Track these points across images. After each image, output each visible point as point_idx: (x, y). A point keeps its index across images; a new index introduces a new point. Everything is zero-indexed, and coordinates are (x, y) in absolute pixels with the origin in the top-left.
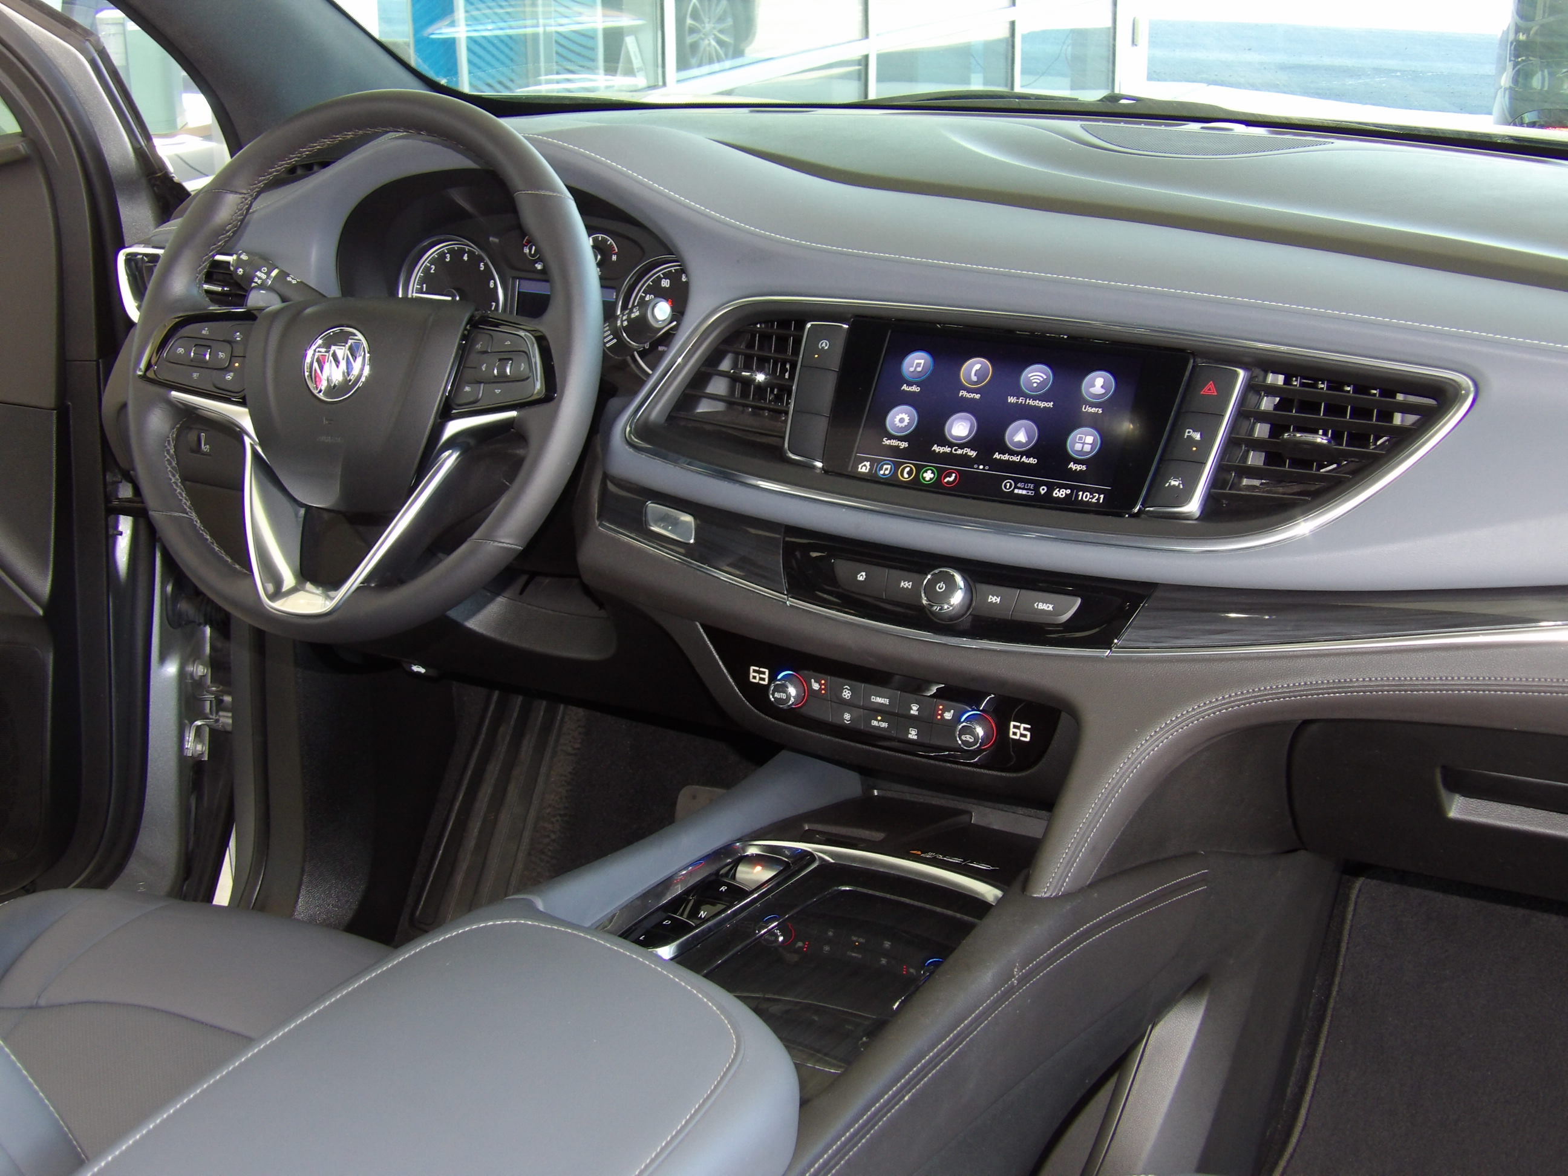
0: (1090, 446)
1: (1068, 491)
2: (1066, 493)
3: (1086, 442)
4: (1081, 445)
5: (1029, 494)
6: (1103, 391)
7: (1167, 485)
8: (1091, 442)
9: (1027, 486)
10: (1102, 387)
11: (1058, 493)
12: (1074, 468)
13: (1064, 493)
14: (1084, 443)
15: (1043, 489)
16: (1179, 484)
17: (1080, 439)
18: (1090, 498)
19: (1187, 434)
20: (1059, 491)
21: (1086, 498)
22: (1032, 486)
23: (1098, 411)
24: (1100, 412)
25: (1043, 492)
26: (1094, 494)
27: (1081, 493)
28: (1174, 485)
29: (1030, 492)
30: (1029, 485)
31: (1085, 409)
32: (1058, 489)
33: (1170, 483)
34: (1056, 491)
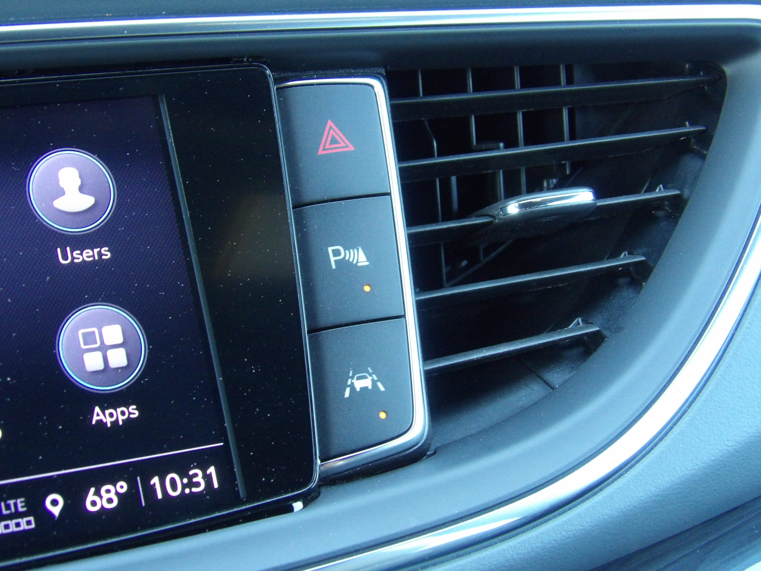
0: (122, 352)
1: (122, 487)
2: (117, 493)
3: (108, 342)
4: (99, 355)
5: (24, 526)
6: (88, 201)
7: (347, 394)
8: (120, 340)
9: (8, 507)
10: (81, 189)
11: (97, 499)
12: (108, 421)
13: (113, 495)
14: (104, 349)
15: (55, 503)
16: (374, 382)
17: (89, 338)
18: (184, 486)
19: (333, 259)
20: (98, 493)
21: (174, 486)
22: (21, 504)
23: (100, 254)
24: (107, 255)
25: (56, 511)
26: (191, 473)
27: (155, 481)
28: (364, 389)
29: (23, 521)
30: (11, 502)
31: (65, 258)
32: (93, 490)
33: (352, 386)
34: (91, 497)
